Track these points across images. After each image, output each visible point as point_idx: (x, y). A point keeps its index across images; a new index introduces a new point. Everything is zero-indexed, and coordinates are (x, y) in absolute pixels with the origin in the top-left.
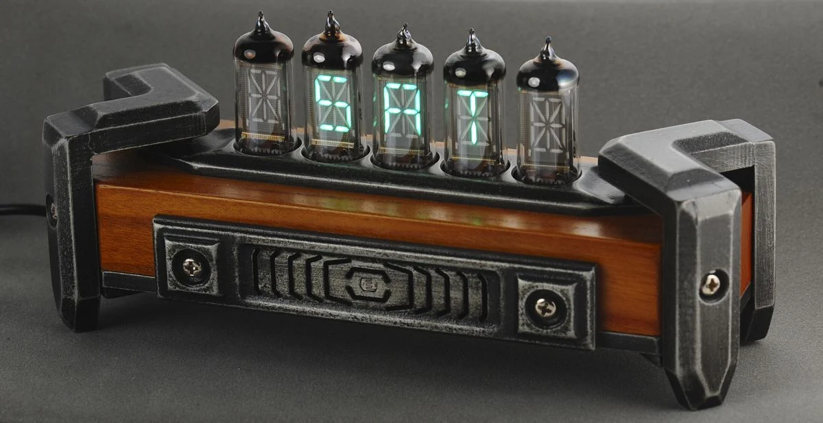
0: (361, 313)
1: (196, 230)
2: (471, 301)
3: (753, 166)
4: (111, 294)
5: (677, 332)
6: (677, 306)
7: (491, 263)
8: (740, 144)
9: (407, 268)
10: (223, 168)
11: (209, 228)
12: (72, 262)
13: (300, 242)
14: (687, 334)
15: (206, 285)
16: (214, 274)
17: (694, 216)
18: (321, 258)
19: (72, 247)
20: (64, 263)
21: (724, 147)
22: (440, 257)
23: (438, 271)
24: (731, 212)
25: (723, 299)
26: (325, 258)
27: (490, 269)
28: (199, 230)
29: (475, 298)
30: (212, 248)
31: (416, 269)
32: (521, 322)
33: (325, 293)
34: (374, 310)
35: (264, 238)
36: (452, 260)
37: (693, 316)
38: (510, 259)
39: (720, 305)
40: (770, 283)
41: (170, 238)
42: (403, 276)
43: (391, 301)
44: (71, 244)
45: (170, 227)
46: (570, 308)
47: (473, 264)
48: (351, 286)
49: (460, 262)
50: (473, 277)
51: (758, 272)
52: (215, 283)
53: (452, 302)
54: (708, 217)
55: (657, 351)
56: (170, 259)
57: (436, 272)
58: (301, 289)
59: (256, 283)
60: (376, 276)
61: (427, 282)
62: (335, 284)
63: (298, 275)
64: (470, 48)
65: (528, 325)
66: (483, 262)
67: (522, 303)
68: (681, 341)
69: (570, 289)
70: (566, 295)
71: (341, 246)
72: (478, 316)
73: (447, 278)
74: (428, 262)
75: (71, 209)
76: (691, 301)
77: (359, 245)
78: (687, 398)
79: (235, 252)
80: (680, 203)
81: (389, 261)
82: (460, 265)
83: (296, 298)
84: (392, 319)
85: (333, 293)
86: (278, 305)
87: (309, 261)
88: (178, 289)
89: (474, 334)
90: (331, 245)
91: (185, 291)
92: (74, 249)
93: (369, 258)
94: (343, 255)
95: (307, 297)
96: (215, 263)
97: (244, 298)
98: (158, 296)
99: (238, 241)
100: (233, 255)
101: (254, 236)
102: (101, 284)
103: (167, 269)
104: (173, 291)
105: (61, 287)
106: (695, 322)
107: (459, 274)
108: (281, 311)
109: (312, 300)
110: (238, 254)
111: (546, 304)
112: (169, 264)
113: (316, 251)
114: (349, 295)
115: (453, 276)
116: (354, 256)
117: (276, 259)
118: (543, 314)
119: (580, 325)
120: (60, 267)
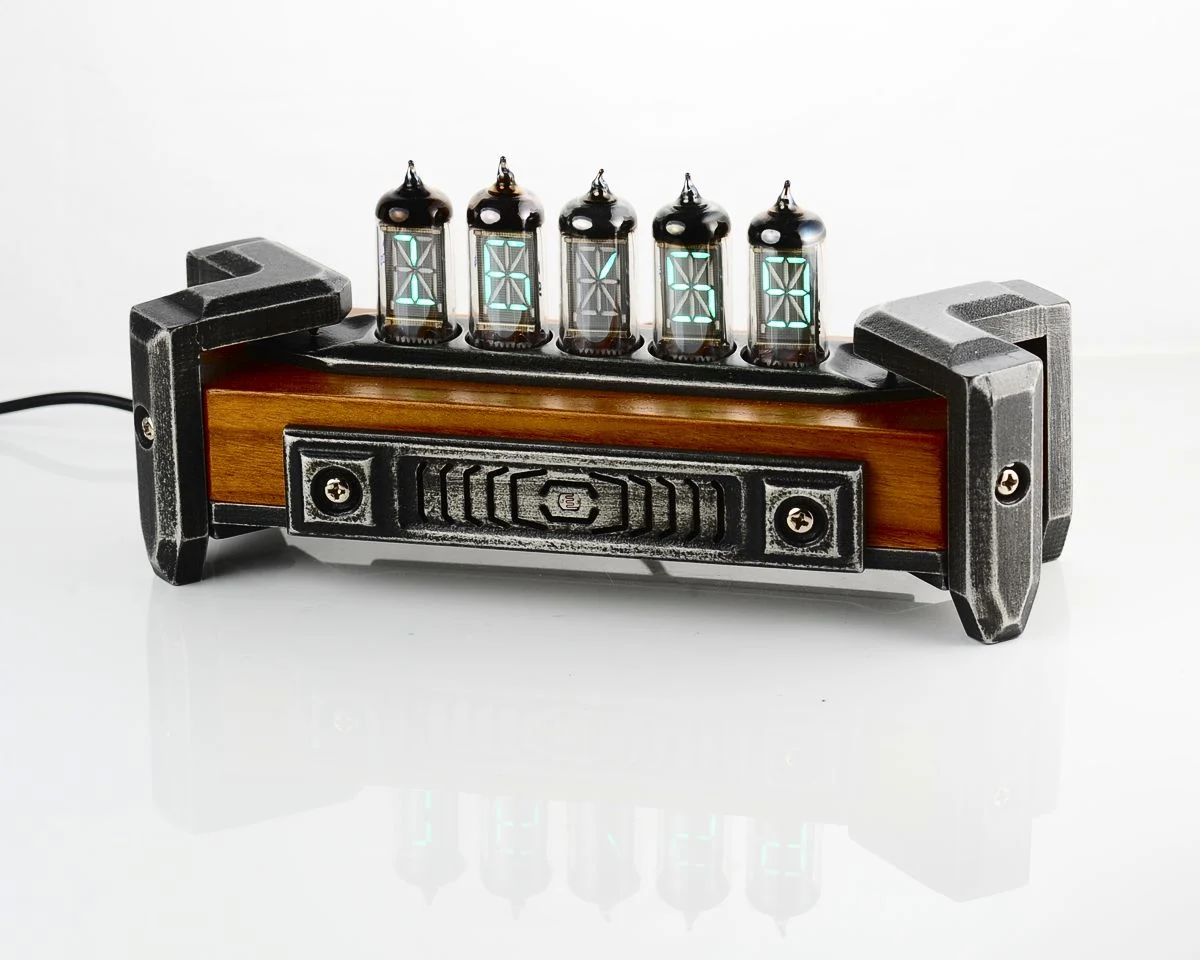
0: (560, 538)
1: (342, 441)
2: (703, 515)
3: (1045, 336)
4: (223, 533)
5: (968, 543)
6: (968, 509)
7: (730, 465)
8: (1029, 309)
9: (621, 477)
10: (367, 363)
11: (359, 439)
12: (173, 492)
13: (480, 450)
14: (981, 545)
15: (357, 512)
16: (366, 498)
17: (989, 396)
18: (508, 470)
19: (174, 473)
20: (163, 495)
21: (1010, 313)
22: (664, 462)
23: (660, 480)
24: (1032, 389)
25: (1023, 500)
26: (513, 471)
27: (729, 474)
28: (347, 442)
29: (708, 512)
30: (365, 464)
31: (631, 478)
32: (768, 539)
33: (512, 516)
34: (577, 534)
35: (432, 448)
36: (679, 465)
37: (988, 521)
38: (754, 460)
39: (1020, 507)
40: (1068, 487)
41: (307, 454)
42: (615, 488)
43: (599, 522)
44: (172, 467)
45: (307, 440)
46: (832, 519)
47: (707, 468)
48: (547, 504)
49: (690, 466)
50: (706, 486)
51: (1052, 472)
52: (368, 509)
53: (679, 519)
54: (1004, 396)
55: (941, 570)
56: (309, 481)
57: (657, 481)
58: (479, 512)
59: (422, 507)
60: (580, 490)
61: (646, 494)
62: (525, 503)
63: (477, 494)
64: (687, 197)
65: (779, 543)
66: (719, 465)
67: (770, 516)
68: (973, 554)
69: (832, 494)
70: (826, 502)
71: (534, 453)
72: (712, 535)
73: (671, 488)
74: (648, 469)
75: (173, 422)
76: (985, 503)
77: (556, 451)
78: (980, 627)
79: (393, 468)
80: (970, 379)
81: (593, 469)
82: (689, 471)
83: (472, 523)
84: (601, 544)
85: (522, 515)
86: (450, 534)
87: (491, 475)
88: (318, 519)
89: (707, 559)
90: (521, 453)
91: (328, 521)
92: (177, 476)
93: (571, 467)
94: (537, 466)
95: (489, 522)
96: (367, 482)
97: (405, 527)
98: (290, 530)
99: (398, 454)
100: (391, 472)
101: (419, 446)
102: (210, 519)
103: (304, 494)
104: (312, 523)
105: (158, 524)
106: (990, 530)
107: (688, 482)
108: (454, 542)
109: (494, 526)
110: (398, 471)
111: (802, 515)
112: (307, 488)
113: (500, 462)
114: (543, 516)
115: (680, 485)
116: (550, 466)
117: (448, 474)
118: (798, 527)
119: (845, 539)
120: (156, 499)
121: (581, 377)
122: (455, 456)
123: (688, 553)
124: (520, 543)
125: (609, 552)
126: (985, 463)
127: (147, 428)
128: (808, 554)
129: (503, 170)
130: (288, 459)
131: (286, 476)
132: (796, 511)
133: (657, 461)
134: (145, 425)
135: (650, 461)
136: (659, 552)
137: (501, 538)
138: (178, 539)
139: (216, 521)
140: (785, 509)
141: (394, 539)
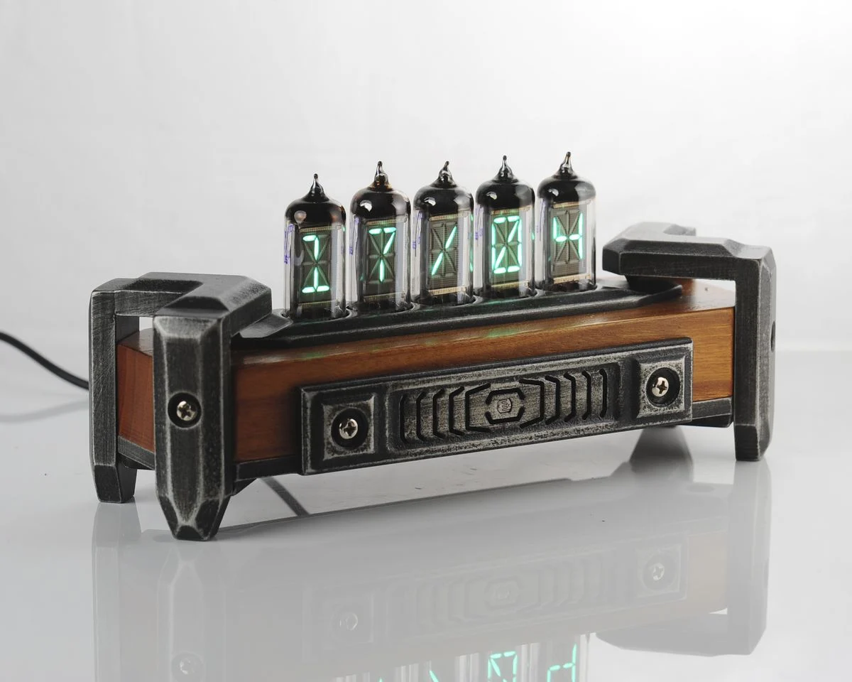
0: (499, 436)
2: (593, 399)
5: (758, 384)
6: (759, 358)
7: (613, 355)
9: (540, 379)
12: (219, 458)
13: (448, 376)
14: (764, 383)
15: (363, 444)
16: (371, 430)
17: (769, 271)
18: (464, 389)
19: (220, 441)
20: (207, 463)
22: (571, 360)
23: (567, 376)
26: (467, 389)
27: (614, 361)
28: (353, 387)
29: (598, 394)
30: (371, 402)
31: (548, 378)
32: (642, 405)
33: (466, 426)
34: (514, 430)
35: (414, 381)
36: (581, 361)
37: (768, 365)
38: (630, 347)
41: (327, 403)
42: (536, 388)
43: (526, 417)
44: (219, 437)
45: (325, 392)
46: (682, 381)
47: (599, 359)
48: (490, 411)
49: (589, 360)
50: (596, 374)
52: (373, 439)
53: (578, 404)
55: (731, 410)
56: (329, 425)
57: (565, 376)
59: (403, 431)
60: (512, 395)
61: (557, 389)
62: (475, 413)
64: (503, 173)
65: (649, 407)
66: (607, 356)
67: (644, 387)
68: (760, 391)
70: (679, 368)
71: (485, 371)
72: (599, 411)
73: (573, 380)
74: (560, 368)
77: (500, 367)
78: (759, 447)
79: (386, 403)
80: (760, 260)
81: (525, 376)
82: (587, 364)
83: (439, 437)
84: (528, 435)
85: (473, 423)
86: (425, 449)
87: (452, 395)
88: (336, 455)
89: (598, 431)
90: (475, 372)
91: (343, 455)
92: (223, 443)
93: (508, 377)
94: (484, 381)
95: (450, 434)
96: (372, 417)
97: (393, 449)
98: (307, 471)
99: (390, 390)
100: (384, 406)
101: (405, 381)
102: (235, 478)
103: (325, 437)
104: (330, 460)
105: (201, 489)
106: (768, 372)
107: (584, 374)
108: (428, 455)
109: (454, 435)
110: (389, 405)
111: (663, 382)
112: (328, 431)
113: (460, 383)
114: (487, 421)
115: (579, 377)
116: (494, 379)
117: (422, 401)
118: (661, 393)
119: (687, 396)
120: (201, 468)
121: (466, 318)
122: (427, 385)
123: (586, 429)
124: (473, 445)
125: (533, 440)
126: (767, 322)
127: (184, 411)
128: (666, 412)
129: (380, 172)
130: (309, 411)
131: (305, 426)
132: (661, 380)
133: (567, 361)
134: (181, 409)
135: (562, 361)
136: (566, 432)
137: (461, 444)
138: (221, 497)
139: (240, 478)
140: (653, 379)
141: (385, 461)
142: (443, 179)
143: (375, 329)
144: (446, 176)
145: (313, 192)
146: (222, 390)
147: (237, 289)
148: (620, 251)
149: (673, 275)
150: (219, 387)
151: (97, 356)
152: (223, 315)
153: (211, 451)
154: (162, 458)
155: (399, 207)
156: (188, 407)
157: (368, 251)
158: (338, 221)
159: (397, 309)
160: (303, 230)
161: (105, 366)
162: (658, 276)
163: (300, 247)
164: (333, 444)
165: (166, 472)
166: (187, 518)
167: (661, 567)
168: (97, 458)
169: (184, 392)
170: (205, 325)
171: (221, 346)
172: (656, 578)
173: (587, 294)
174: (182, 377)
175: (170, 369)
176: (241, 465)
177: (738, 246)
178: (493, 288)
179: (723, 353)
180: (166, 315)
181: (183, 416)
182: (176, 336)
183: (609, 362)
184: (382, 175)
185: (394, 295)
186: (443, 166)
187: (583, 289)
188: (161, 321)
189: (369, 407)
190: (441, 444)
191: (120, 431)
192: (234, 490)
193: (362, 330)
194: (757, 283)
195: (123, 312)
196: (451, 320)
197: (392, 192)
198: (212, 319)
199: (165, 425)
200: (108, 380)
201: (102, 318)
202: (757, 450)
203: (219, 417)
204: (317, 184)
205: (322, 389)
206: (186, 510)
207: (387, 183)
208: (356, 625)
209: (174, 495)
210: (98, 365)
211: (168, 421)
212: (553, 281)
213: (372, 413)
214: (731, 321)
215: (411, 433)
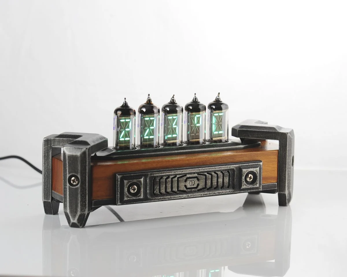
0: (190, 194)
2: (225, 181)
5: (287, 178)
6: (287, 169)
7: (232, 166)
9: (205, 174)
13: (171, 171)
15: (139, 195)
16: (142, 190)
18: (176, 176)
20: (82, 200)
22: (217, 167)
23: (215, 173)
26: (178, 176)
27: (233, 168)
29: (226, 180)
31: (208, 173)
32: (243, 184)
33: (177, 190)
34: (195, 192)
35: (158, 173)
36: (220, 167)
37: (290, 171)
38: (239, 163)
39: (293, 168)
41: (125, 180)
42: (204, 177)
43: (200, 187)
44: (86, 190)
46: (258, 176)
47: (227, 167)
48: (186, 184)
49: (223, 167)
50: (226, 172)
52: (142, 193)
53: (219, 183)
56: (127, 187)
57: (214, 173)
59: (154, 191)
60: (195, 179)
61: (211, 177)
62: (181, 185)
63: (168, 184)
64: (194, 99)
65: (245, 185)
66: (230, 166)
67: (243, 178)
68: (287, 181)
70: (257, 171)
71: (184, 170)
72: (227, 186)
73: (217, 174)
74: (212, 170)
76: (290, 166)
77: (190, 168)
78: (287, 201)
80: (288, 133)
81: (199, 172)
82: (223, 169)
83: (167, 193)
84: (200, 194)
85: (180, 189)
86: (162, 197)
87: (172, 178)
88: (129, 199)
89: (226, 193)
90: (181, 170)
91: (131, 199)
92: (87, 192)
93: (193, 173)
94: (184, 173)
95: (171, 192)
96: (142, 185)
97: (150, 197)
98: (118, 204)
99: (149, 176)
100: (147, 181)
101: (155, 173)
102: (92, 206)
103: (125, 191)
104: (126, 200)
105: (79, 209)
106: (291, 174)
107: (222, 172)
108: (163, 199)
109: (173, 193)
110: (149, 181)
111: (251, 176)
112: (126, 190)
113: (175, 174)
114: (185, 188)
115: (220, 173)
116: (188, 173)
117: (161, 180)
118: (250, 180)
119: (260, 181)
120: (79, 201)
121: (179, 151)
122: (163, 174)
123: (222, 192)
124: (180, 197)
125: (202, 196)
126: (290, 156)
127: (74, 181)
128: (252, 187)
129: (149, 98)
130: (119, 182)
131: (118, 188)
132: (250, 175)
133: (215, 167)
134: (73, 180)
135: (213, 167)
136: (215, 193)
137: (175, 196)
138: (86, 212)
139: (94, 206)
140: (247, 175)
141: (147, 201)
142: (172, 101)
143: (145, 154)
144: (173, 100)
145: (124, 104)
146: (87, 174)
147: (95, 138)
148: (238, 129)
149: (256, 138)
150: (86, 173)
151: (45, 162)
152: (88, 147)
153: (83, 195)
154: (65, 198)
155: (155, 111)
156: (75, 180)
157: (144, 126)
158: (133, 115)
159: (154, 147)
160: (120, 118)
161: (48, 165)
162: (251, 138)
163: (119, 124)
164: (128, 194)
165: (67, 203)
166: (74, 220)
167: (249, 243)
168: (45, 198)
169: (73, 174)
170: (81, 150)
171: (87, 158)
172: (248, 247)
173: (224, 144)
174: (73, 168)
175: (69, 165)
176: (95, 201)
177: (281, 128)
178: (190, 141)
179: (274, 166)
180: (68, 146)
181: (73, 183)
182: (71, 154)
183: (231, 168)
184: (150, 99)
185: (153, 142)
186: (172, 96)
187: (224, 142)
188: (66, 149)
189: (141, 181)
190: (168, 196)
191: (53, 188)
192: (91, 210)
193: (140, 154)
194: (287, 141)
195: (54, 146)
196: (173, 152)
197: (153, 105)
198: (84, 148)
199: (67, 186)
200: (49, 170)
201: (47, 148)
202: (286, 202)
203: (86, 183)
204: (125, 102)
205: (123, 174)
206: (74, 217)
207: (151, 102)
208: (135, 260)
209: (70, 211)
210: (45, 165)
211: (68, 184)
212: (213, 139)
213: (142, 184)
214: (277, 155)
215: (157, 191)
